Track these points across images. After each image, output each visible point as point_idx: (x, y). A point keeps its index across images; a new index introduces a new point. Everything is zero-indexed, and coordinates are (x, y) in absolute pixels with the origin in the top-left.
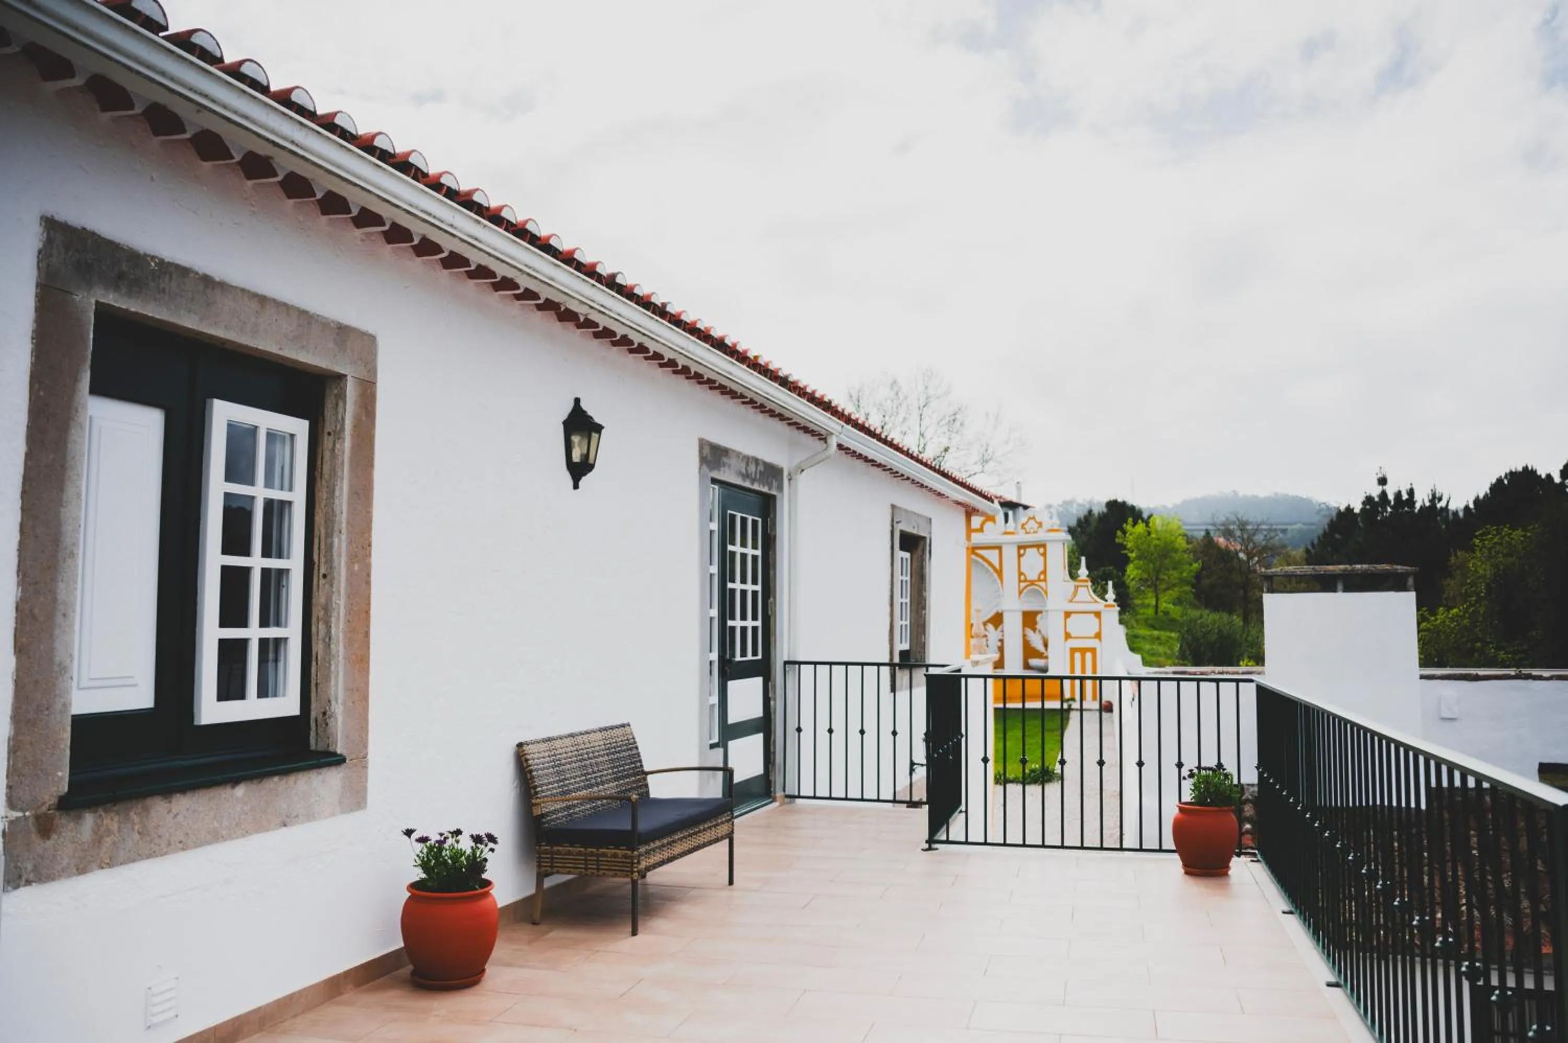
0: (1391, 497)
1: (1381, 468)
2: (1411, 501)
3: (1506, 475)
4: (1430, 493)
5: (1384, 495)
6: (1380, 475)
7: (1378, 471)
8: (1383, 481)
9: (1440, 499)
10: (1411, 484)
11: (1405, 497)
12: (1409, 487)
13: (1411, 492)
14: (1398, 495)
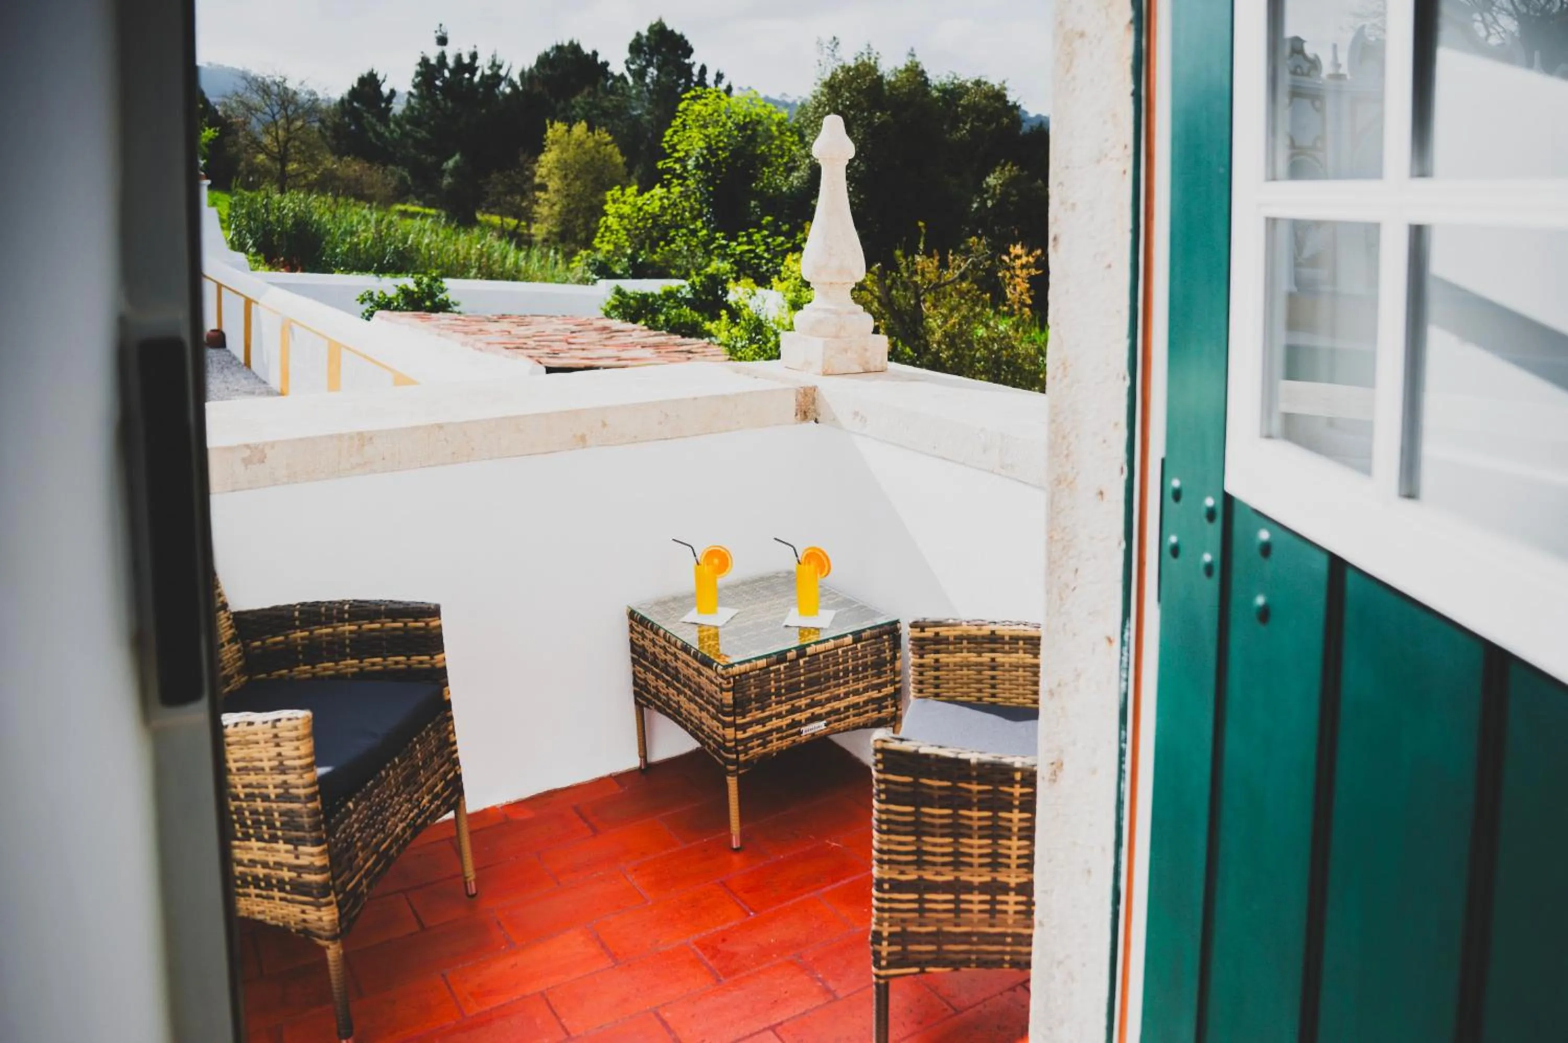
0: (450, 62)
1: (441, 25)
2: (472, 69)
3: (553, 49)
4: (491, 59)
5: (442, 58)
6: (439, 34)
7: (437, 28)
8: (442, 41)
9: (500, 67)
10: (475, 47)
11: (466, 60)
12: (472, 50)
13: (474, 57)
14: (459, 58)
